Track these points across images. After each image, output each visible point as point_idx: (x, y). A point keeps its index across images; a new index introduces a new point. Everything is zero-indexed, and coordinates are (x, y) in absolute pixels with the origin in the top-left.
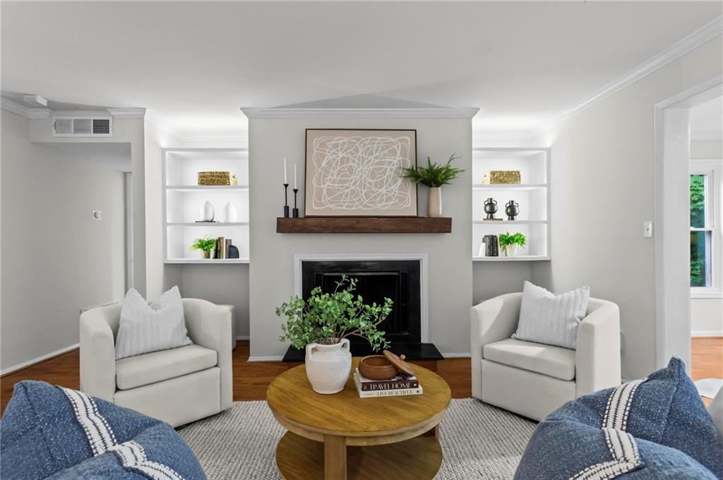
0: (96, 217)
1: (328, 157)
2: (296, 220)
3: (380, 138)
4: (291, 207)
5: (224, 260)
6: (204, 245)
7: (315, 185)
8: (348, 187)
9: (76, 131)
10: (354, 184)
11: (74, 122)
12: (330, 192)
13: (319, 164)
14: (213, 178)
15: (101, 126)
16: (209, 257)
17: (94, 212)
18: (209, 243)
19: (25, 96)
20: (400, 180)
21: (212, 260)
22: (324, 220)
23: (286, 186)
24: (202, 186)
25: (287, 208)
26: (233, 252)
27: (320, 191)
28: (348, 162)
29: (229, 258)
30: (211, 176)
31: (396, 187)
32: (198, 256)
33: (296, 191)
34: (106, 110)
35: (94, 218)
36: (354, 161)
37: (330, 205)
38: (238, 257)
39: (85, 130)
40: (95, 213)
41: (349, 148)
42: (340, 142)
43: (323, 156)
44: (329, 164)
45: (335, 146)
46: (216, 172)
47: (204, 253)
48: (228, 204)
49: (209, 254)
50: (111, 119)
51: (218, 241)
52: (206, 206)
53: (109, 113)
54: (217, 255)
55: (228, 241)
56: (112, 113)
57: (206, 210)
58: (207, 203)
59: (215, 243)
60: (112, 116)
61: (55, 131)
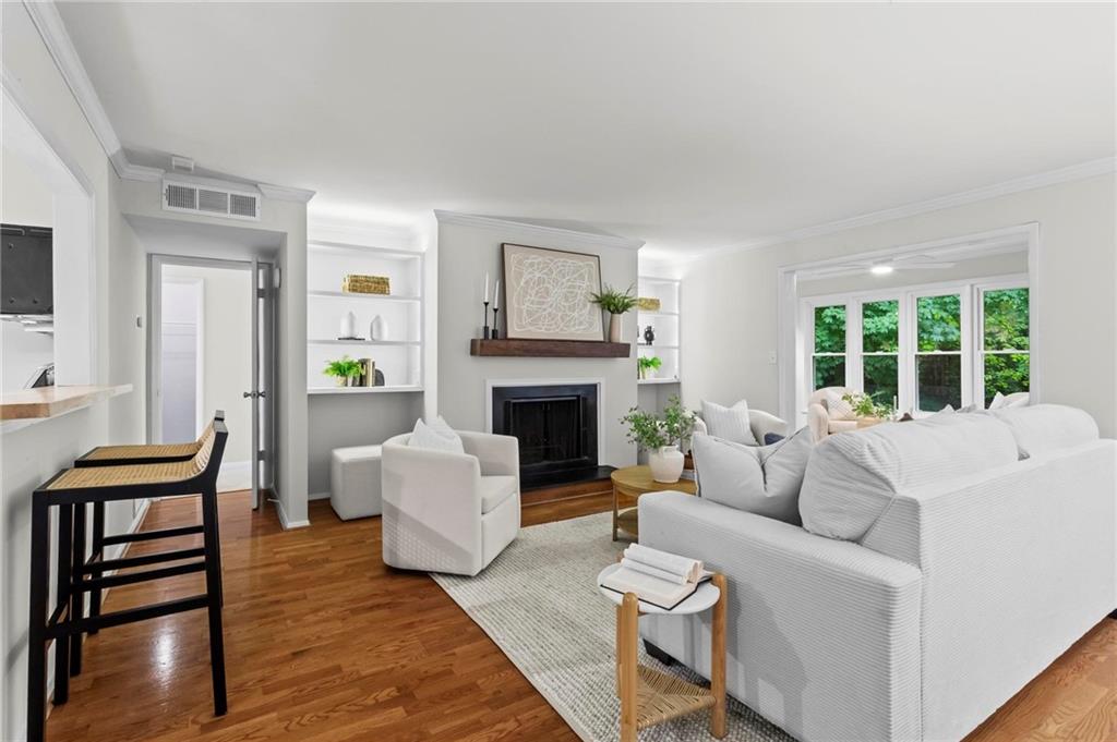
0: (138, 325)
1: (526, 276)
2: (495, 341)
3: (571, 261)
4: (491, 328)
5: (370, 388)
6: (340, 370)
7: (516, 306)
8: (545, 310)
9: (203, 206)
10: (551, 306)
11: (200, 194)
12: (530, 314)
13: (518, 284)
14: (369, 284)
15: (245, 206)
16: (346, 385)
17: (137, 317)
18: (351, 366)
19: (174, 158)
20: (589, 305)
21: (350, 389)
22: (526, 343)
23: (486, 304)
24: (351, 293)
25: (486, 328)
26: (379, 378)
27: (521, 311)
28: (544, 283)
29: (376, 385)
30: (367, 281)
31: (586, 311)
32: (334, 384)
33: (496, 310)
34: (256, 186)
35: (137, 327)
36: (549, 283)
37: (530, 328)
38: (383, 385)
39: (220, 207)
40: (138, 319)
41: (543, 269)
42: (536, 261)
43: (521, 275)
44: (526, 282)
45: (532, 265)
46: (373, 277)
47: (340, 379)
48: (378, 317)
49: (346, 381)
50: (258, 197)
51: (363, 363)
52: (352, 318)
53: (260, 190)
54: (362, 381)
55: (374, 364)
56: (263, 190)
57: (352, 325)
58: (351, 314)
59: (360, 366)
60: (262, 194)
61: (167, 202)
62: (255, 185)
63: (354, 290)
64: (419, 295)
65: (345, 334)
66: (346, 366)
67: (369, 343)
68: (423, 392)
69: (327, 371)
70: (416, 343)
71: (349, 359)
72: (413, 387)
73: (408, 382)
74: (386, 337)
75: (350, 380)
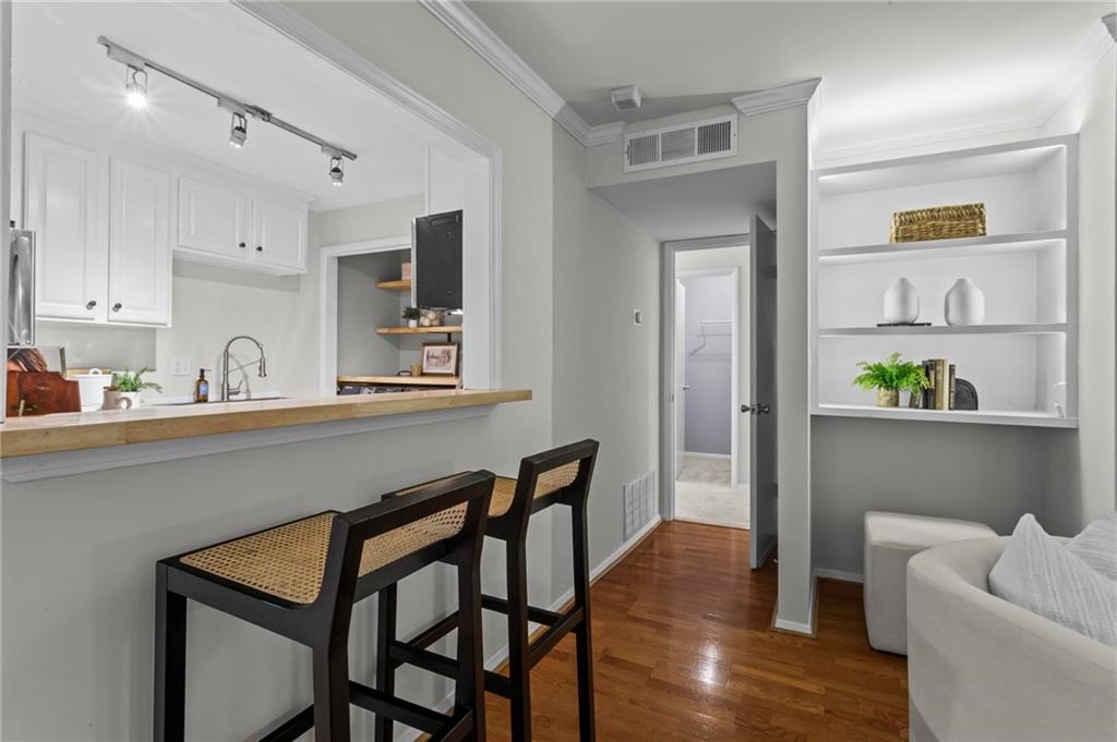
0: (637, 321)
6: (886, 378)
9: (667, 154)
11: (664, 139)
14: (940, 222)
15: (715, 138)
16: (896, 404)
17: (635, 311)
18: (904, 371)
21: (904, 412)
24: (901, 244)
26: (965, 396)
29: (956, 408)
30: (934, 218)
32: (872, 402)
34: (731, 104)
35: (635, 323)
38: (977, 409)
39: (683, 151)
40: (637, 314)
46: (947, 209)
47: (883, 394)
48: (961, 282)
49: (897, 397)
50: (733, 118)
51: (930, 367)
52: (904, 289)
53: (736, 108)
54: (929, 398)
55: (952, 369)
56: (739, 107)
57: (904, 299)
58: (903, 282)
59: (922, 373)
60: (739, 112)
61: (628, 162)
62: (726, 101)
63: (905, 239)
64: (1064, 226)
65: (891, 314)
66: (894, 372)
67: (939, 330)
68: (1075, 431)
69: (860, 380)
70: (1058, 327)
71: (902, 361)
72: (1051, 416)
73: (1039, 405)
74: (978, 316)
75: (904, 397)
